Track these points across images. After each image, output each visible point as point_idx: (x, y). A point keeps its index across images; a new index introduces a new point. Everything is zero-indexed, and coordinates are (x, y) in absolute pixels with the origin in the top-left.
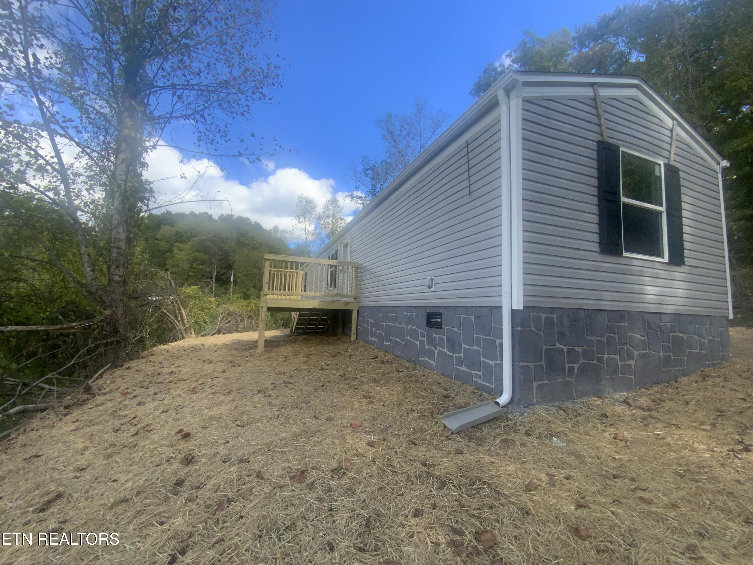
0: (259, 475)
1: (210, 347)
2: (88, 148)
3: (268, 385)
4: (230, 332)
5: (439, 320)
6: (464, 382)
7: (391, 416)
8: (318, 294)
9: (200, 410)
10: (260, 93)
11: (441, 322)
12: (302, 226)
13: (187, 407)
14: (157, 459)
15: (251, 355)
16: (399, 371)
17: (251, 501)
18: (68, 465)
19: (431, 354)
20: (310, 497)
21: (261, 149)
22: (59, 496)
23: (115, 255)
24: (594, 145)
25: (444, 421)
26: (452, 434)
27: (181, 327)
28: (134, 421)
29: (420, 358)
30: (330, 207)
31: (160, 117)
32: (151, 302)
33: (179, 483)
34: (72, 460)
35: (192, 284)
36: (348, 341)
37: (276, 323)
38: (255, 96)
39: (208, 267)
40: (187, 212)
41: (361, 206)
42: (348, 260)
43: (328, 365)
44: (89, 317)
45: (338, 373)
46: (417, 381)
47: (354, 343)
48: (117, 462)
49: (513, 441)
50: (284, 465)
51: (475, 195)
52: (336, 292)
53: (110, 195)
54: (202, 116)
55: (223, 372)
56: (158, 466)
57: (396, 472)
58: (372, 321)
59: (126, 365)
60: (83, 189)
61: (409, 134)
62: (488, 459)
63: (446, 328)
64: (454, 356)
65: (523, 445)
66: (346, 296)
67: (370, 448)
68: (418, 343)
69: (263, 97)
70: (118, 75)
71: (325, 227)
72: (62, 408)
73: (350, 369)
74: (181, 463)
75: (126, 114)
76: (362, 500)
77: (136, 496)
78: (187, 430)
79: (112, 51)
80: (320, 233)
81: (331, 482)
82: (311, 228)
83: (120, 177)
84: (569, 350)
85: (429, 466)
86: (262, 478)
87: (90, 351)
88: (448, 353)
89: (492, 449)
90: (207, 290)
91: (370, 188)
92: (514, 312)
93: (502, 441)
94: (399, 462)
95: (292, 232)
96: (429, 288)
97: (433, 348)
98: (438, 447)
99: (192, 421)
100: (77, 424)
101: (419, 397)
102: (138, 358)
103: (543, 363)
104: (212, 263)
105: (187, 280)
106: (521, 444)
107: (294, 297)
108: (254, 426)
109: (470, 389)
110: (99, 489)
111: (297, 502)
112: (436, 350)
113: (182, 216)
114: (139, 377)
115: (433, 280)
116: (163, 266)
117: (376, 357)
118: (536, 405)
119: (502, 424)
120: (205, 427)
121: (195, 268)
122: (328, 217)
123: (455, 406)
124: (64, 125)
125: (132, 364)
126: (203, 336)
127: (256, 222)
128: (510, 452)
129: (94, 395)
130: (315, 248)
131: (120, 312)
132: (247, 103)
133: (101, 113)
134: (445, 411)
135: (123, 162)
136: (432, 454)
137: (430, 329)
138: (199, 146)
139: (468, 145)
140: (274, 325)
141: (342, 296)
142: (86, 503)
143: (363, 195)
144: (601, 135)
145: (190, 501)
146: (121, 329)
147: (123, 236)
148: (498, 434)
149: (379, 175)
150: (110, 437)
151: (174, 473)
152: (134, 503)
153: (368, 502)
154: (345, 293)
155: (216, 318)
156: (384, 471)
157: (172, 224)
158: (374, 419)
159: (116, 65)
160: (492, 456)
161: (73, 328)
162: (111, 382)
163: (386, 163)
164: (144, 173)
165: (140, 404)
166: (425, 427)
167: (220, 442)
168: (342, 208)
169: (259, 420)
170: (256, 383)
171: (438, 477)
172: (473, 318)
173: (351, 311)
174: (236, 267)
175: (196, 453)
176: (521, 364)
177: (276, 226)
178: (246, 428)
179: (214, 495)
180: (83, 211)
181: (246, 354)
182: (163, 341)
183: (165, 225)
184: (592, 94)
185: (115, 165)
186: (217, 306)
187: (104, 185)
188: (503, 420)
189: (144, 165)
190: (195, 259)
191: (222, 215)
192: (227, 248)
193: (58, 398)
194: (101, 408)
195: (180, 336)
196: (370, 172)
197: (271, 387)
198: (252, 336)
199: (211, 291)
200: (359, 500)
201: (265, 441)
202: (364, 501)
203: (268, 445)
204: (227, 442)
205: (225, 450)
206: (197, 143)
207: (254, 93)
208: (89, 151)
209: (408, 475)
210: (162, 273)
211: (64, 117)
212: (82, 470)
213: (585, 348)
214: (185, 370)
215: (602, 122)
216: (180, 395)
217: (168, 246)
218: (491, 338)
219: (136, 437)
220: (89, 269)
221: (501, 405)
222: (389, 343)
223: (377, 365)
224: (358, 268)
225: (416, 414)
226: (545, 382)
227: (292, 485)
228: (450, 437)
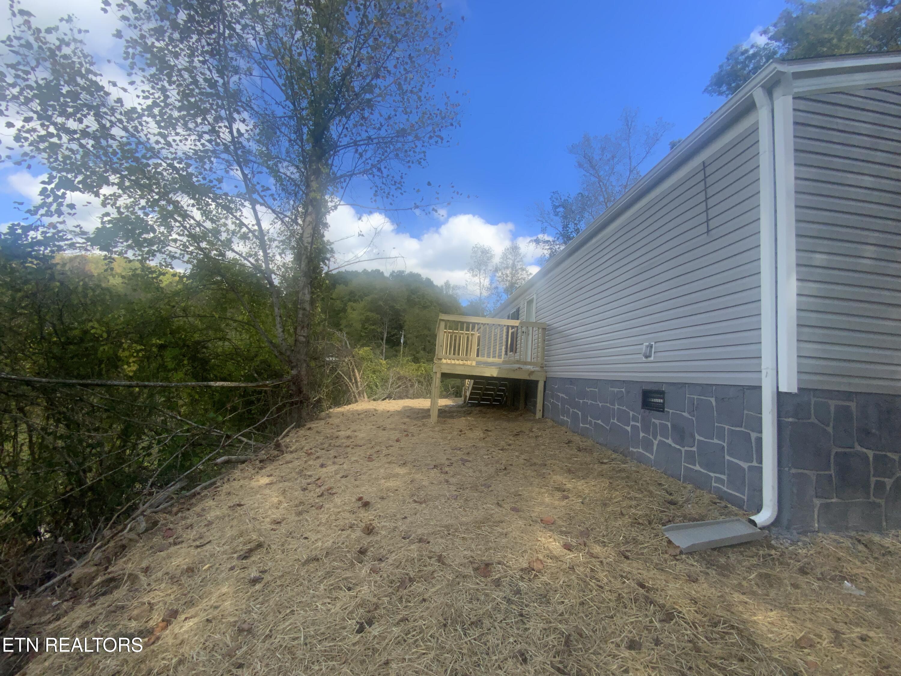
0: (440, 559)
1: (383, 412)
2: (281, 213)
3: (443, 460)
4: (400, 398)
5: (661, 401)
6: (698, 486)
7: (593, 517)
8: (496, 360)
9: (377, 479)
10: (437, 136)
11: (663, 404)
12: (476, 280)
13: (364, 474)
14: (341, 523)
15: (424, 425)
16: (602, 463)
17: (433, 586)
18: (266, 517)
19: (648, 445)
20: (497, 595)
21: (438, 198)
22: (260, 545)
23: (300, 316)
25: (667, 535)
26: (681, 553)
27: (354, 389)
28: (319, 482)
29: (631, 449)
30: (510, 256)
31: (341, 176)
32: (329, 363)
33: (362, 552)
34: (270, 512)
35: (363, 346)
36: (532, 418)
37: (446, 389)
38: (432, 141)
39: (380, 327)
41: (547, 253)
42: (533, 320)
43: (510, 445)
44: (277, 375)
45: (523, 457)
46: (628, 477)
47: (539, 421)
48: (307, 520)
49: (779, 579)
50: (466, 552)
51: (714, 233)
52: (517, 357)
53: (298, 258)
54: (379, 170)
55: (398, 441)
56: (342, 530)
57: (601, 587)
58: (564, 396)
59: (308, 426)
60: (277, 254)
61: (613, 157)
62: (737, 597)
63: (671, 411)
64: (683, 450)
65: (795, 586)
66: (530, 364)
67: (568, 552)
68: (629, 429)
69: (440, 140)
70: (307, 140)
71: (503, 281)
72: (257, 462)
73: (537, 453)
74: (363, 531)
75: (313, 177)
76: (560, 612)
77: (326, 557)
78: (366, 498)
79: (302, 118)
80: (496, 288)
81: (521, 584)
82: (486, 282)
83: (307, 239)
85: (649, 590)
86: (444, 564)
87: (279, 410)
88: (673, 445)
89: (744, 583)
90: (378, 352)
91: (561, 229)
92: (780, 397)
93: (760, 575)
94: (605, 576)
95: (465, 288)
96: (647, 357)
97: (651, 437)
98: (659, 567)
99: (370, 490)
100: (271, 478)
101: (630, 499)
102: (317, 419)
103: (832, 472)
104: (383, 323)
105: (359, 341)
106: (792, 585)
107: (469, 363)
108: (431, 504)
109: (707, 498)
110: (293, 544)
111: (482, 598)
112: (655, 439)
113: (355, 274)
114: (320, 439)
115: (651, 347)
116: (337, 326)
117: (569, 442)
118: (818, 532)
119: (761, 552)
120: (382, 498)
121: (367, 329)
122: (507, 268)
123: (685, 517)
124: (262, 194)
125: (313, 425)
126: (374, 400)
127: (426, 278)
128: (773, 593)
129: (282, 452)
130: (490, 306)
131: (303, 373)
132: (423, 149)
133: (292, 179)
134: (670, 521)
135: (309, 225)
136: (651, 574)
137: (647, 411)
138: (375, 201)
139: (705, 167)
140: (444, 393)
141: (526, 363)
142: (283, 556)
143: (551, 239)
145: (374, 572)
146: (304, 390)
147: (307, 297)
148: (753, 566)
149: (573, 212)
150: (299, 494)
151: (358, 540)
152: (324, 564)
153: (566, 616)
154: (529, 360)
155: (387, 382)
156: (587, 584)
157: (346, 283)
158: (571, 518)
159: (305, 130)
160: (744, 594)
161: (266, 386)
162: (296, 441)
163: (582, 196)
164: (326, 233)
165: (322, 466)
166: (641, 538)
167: (398, 516)
168: (524, 256)
169: (437, 498)
170: (431, 456)
171: (662, 607)
172: (713, 400)
173: (536, 382)
174: (406, 327)
175: (375, 523)
176: (793, 471)
177: (448, 281)
178: (424, 505)
179: (396, 571)
180: (275, 274)
181: (420, 423)
182: (337, 404)
185: (302, 228)
186: (388, 369)
187: (293, 248)
188: (762, 546)
189: (326, 225)
190: (367, 320)
191: (393, 272)
192: (398, 307)
193: (255, 452)
194: (290, 465)
195: (354, 400)
196: (561, 209)
197: (447, 462)
198: (424, 403)
199: (382, 353)
200: (555, 611)
201: (445, 523)
202: (562, 614)
203: (447, 527)
204: (405, 518)
205: (404, 526)
206: (374, 198)
207: (431, 138)
208: (282, 216)
209: (619, 595)
210: (338, 334)
211: (263, 186)
212: (278, 523)
214: (361, 435)
216: (357, 461)
217: (342, 306)
218: (743, 429)
219: (321, 498)
220: (280, 330)
221: (759, 526)
222: (588, 426)
223: (571, 452)
224: (546, 330)
225: (627, 520)
226: (833, 500)
227: (476, 578)
228: (678, 557)
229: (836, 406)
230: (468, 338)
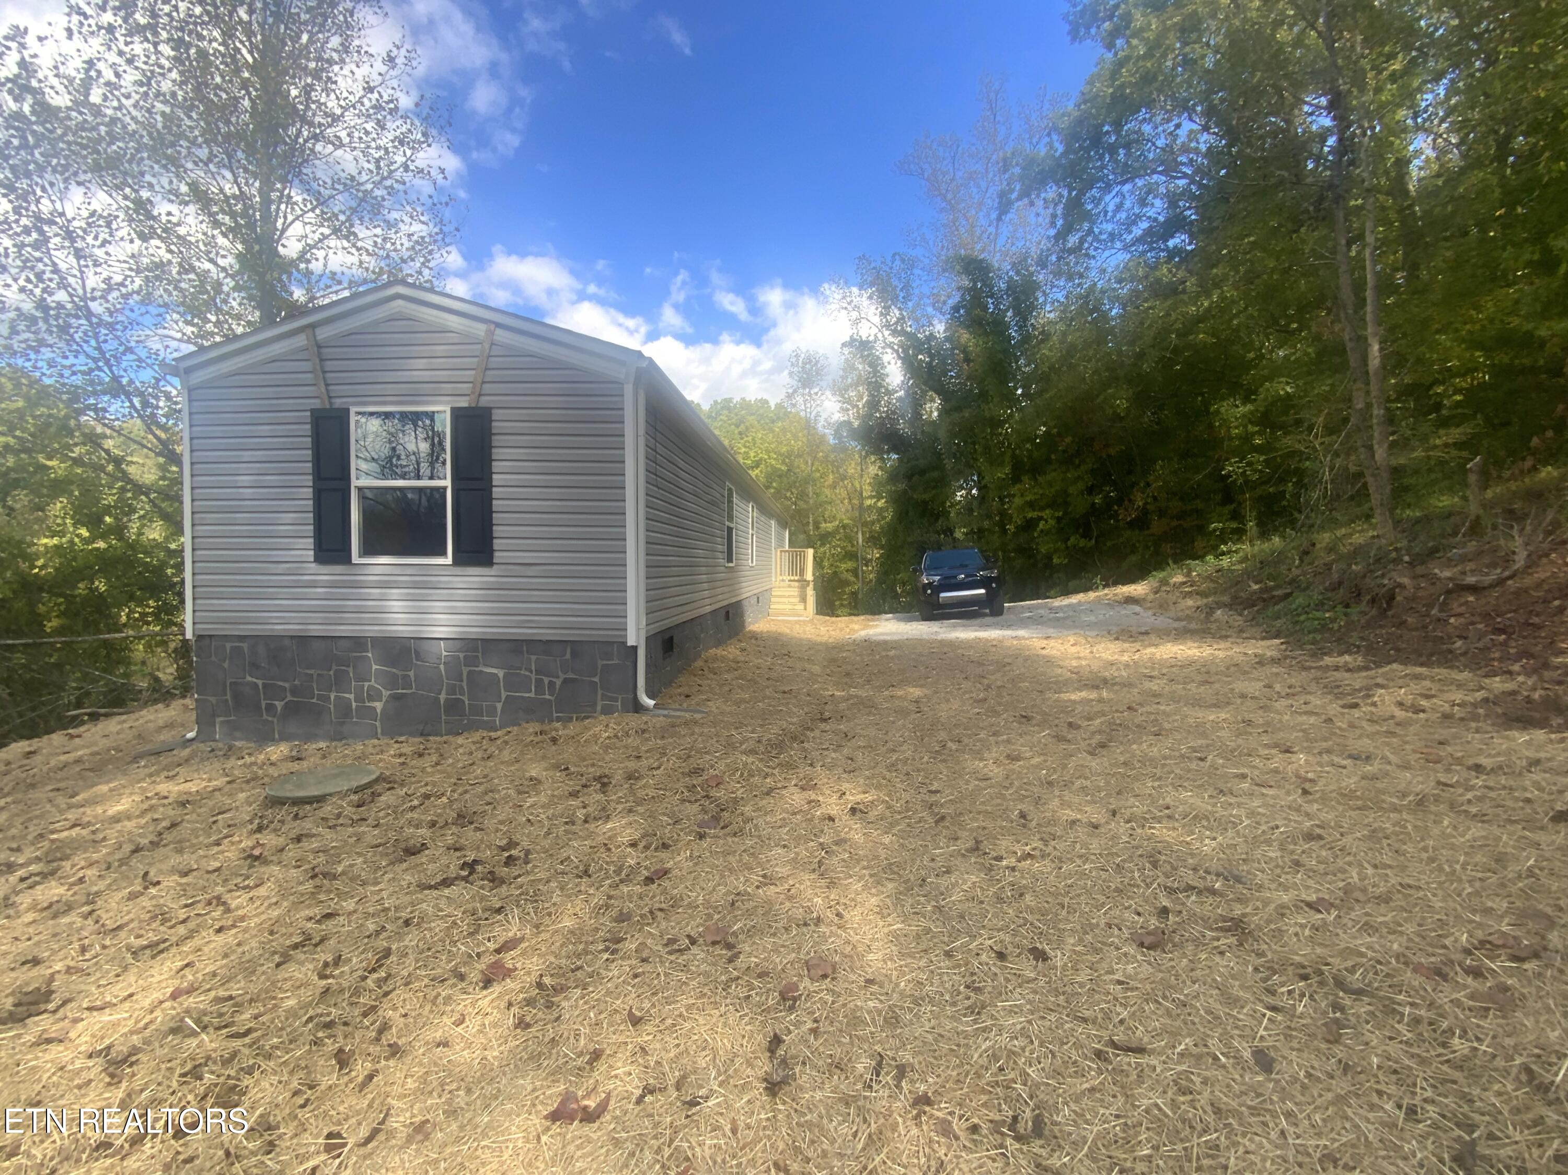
24: (307, 417)
84: (264, 685)
103: (228, 697)
144: (320, 398)
213: (297, 682)
215: (319, 380)
226: (233, 718)
229: (232, 648)
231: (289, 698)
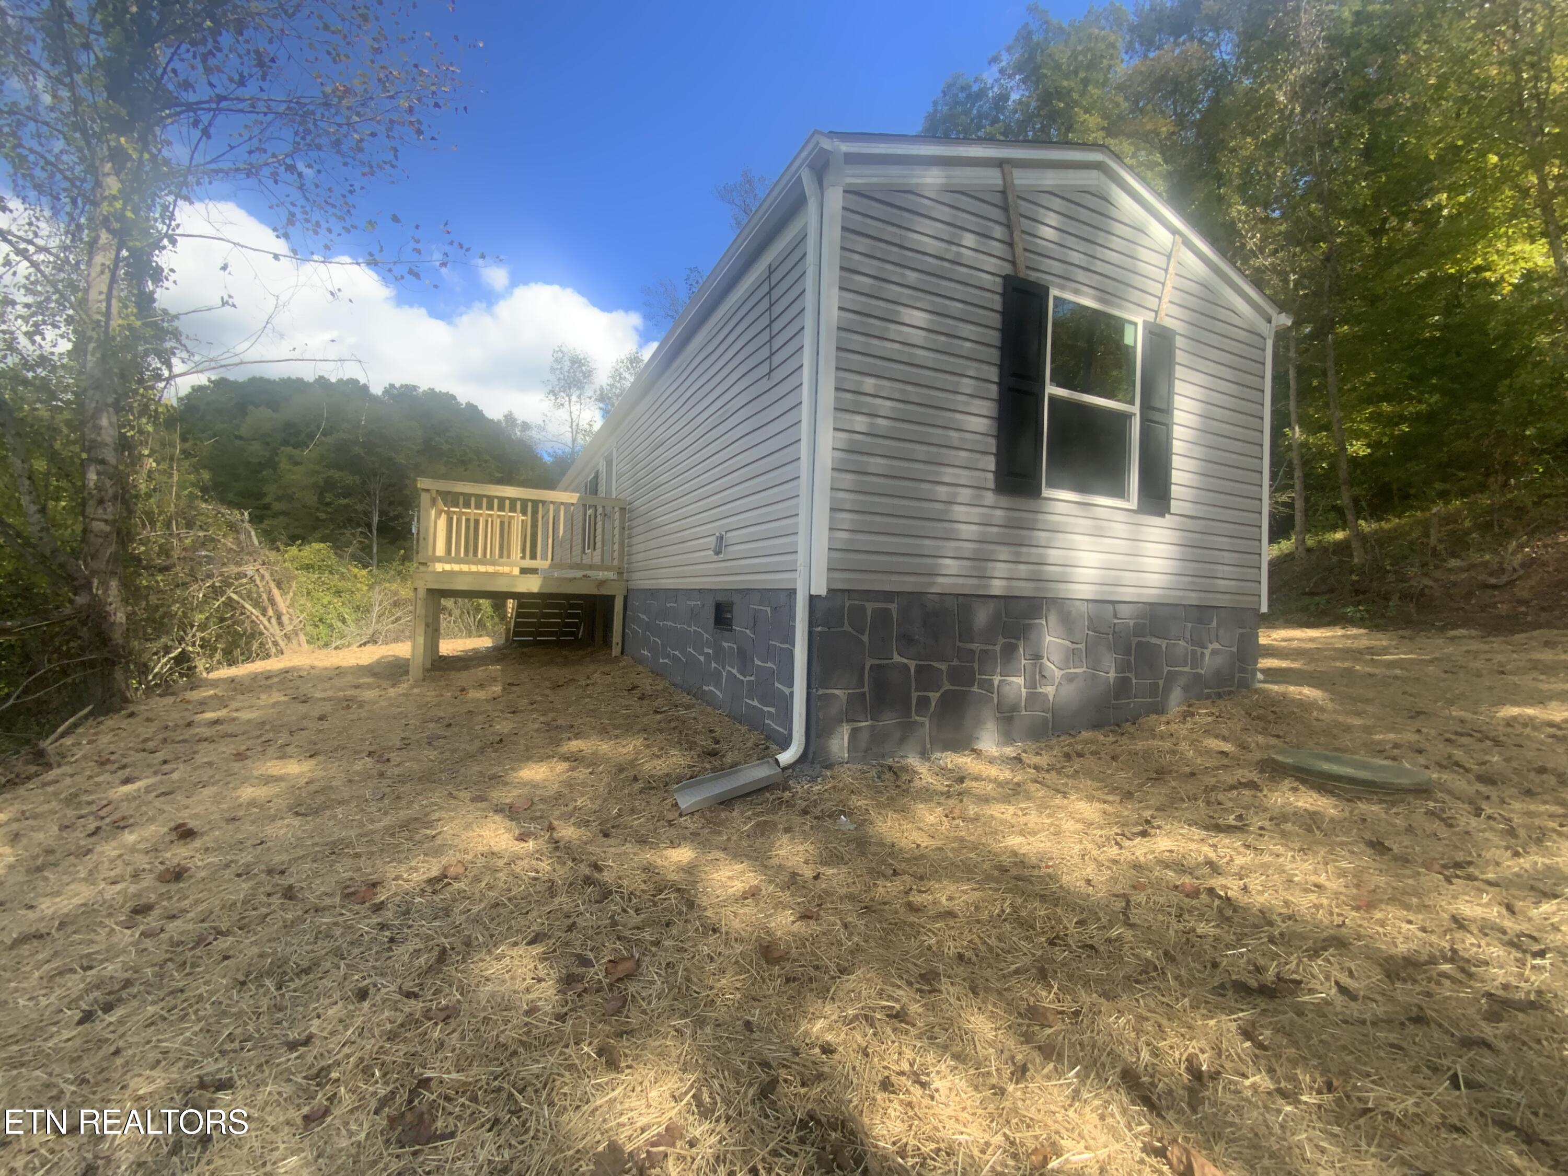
0: (290, 893)
1: (323, 672)
3: (394, 741)
5: (730, 616)
8: (538, 563)
9: (236, 789)
11: (732, 619)
12: (563, 413)
13: (214, 784)
14: (118, 872)
15: (394, 686)
17: (255, 934)
19: (717, 679)
20: (367, 923)
23: (90, 476)
24: (996, 283)
26: (680, 815)
27: (275, 630)
28: (103, 812)
33: (142, 910)
36: (605, 656)
39: (361, 502)
40: (310, 377)
42: (613, 493)
43: (533, 703)
46: (676, 727)
47: (616, 660)
48: (46, 879)
49: (776, 824)
51: (776, 375)
55: (322, 718)
58: (645, 617)
59: (130, 710)
63: (737, 629)
64: (744, 680)
66: (599, 568)
68: (702, 658)
74: (158, 878)
77: (55, 930)
78: (193, 824)
83: (98, 306)
84: (919, 669)
86: (293, 899)
88: (736, 675)
92: (813, 599)
96: (717, 553)
97: (722, 669)
98: (644, 838)
103: (866, 689)
104: (369, 494)
105: (314, 528)
108: (326, 813)
109: (754, 739)
114: (146, 732)
115: (723, 537)
116: (256, 497)
117: (635, 687)
118: (846, 763)
119: (773, 797)
120: (232, 820)
121: (328, 504)
125: (143, 707)
127: (468, 404)
129: (48, 767)
131: (111, 600)
134: (692, 778)
135: (102, 272)
137: (719, 631)
139: (770, 274)
141: (592, 568)
144: (1013, 263)
146: (117, 635)
147: (111, 436)
151: (139, 895)
155: (367, 611)
157: (274, 405)
158: (560, 797)
161: (8, 632)
162: (90, 742)
165: (125, 781)
167: (247, 843)
172: (769, 610)
175: (194, 862)
176: (820, 692)
177: (511, 413)
178: (312, 817)
179: (195, 927)
181: (388, 684)
182: (234, 660)
183: (257, 406)
184: (1000, 182)
186: (371, 587)
188: (777, 789)
189: (158, 275)
190: (330, 485)
191: (392, 386)
192: (401, 459)
195: (274, 650)
197: (400, 744)
201: (334, 838)
204: (265, 841)
205: (250, 857)
210: (231, 515)
213: (955, 662)
215: (1016, 239)
217: (267, 454)
218: (788, 646)
219: (93, 838)
221: (783, 766)
222: (666, 660)
223: (625, 703)
224: (625, 510)
225: (638, 786)
226: (866, 724)
227: (344, 907)
228: (674, 822)
229: (874, 611)
230: (502, 523)
231: (947, 686)
